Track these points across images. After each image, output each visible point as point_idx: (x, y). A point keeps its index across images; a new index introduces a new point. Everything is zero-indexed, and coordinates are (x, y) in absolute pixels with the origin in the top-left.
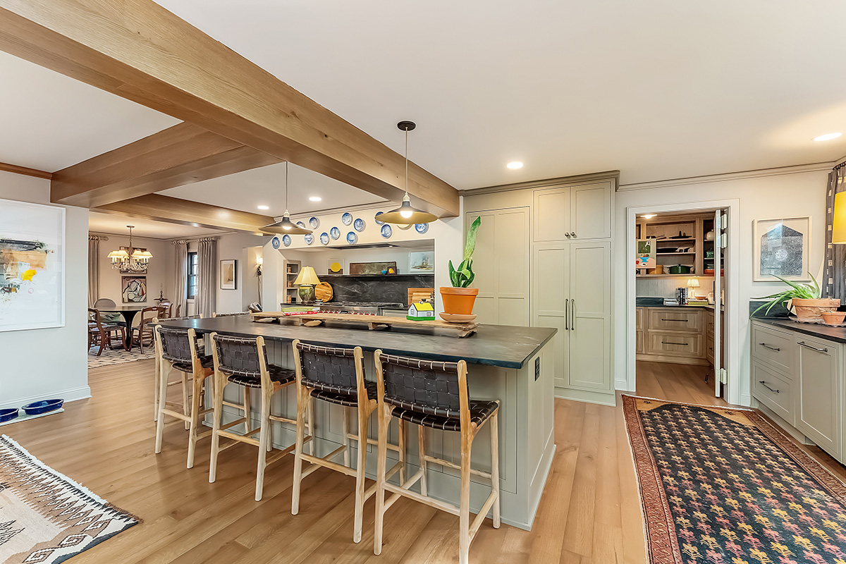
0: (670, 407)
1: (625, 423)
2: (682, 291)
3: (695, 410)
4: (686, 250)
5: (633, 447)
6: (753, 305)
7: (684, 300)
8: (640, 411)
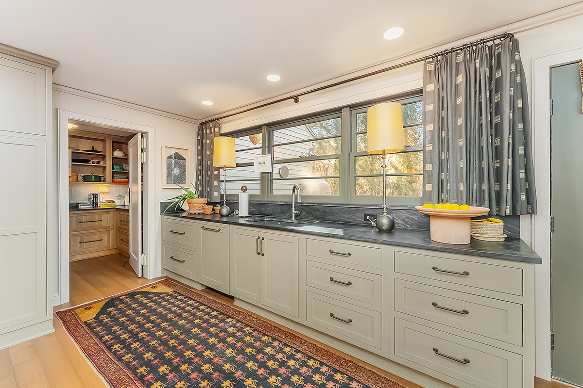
0: (111, 303)
1: (77, 347)
2: (95, 196)
3: (132, 295)
4: (98, 163)
5: (103, 373)
6: (164, 205)
7: (96, 203)
8: (85, 322)
